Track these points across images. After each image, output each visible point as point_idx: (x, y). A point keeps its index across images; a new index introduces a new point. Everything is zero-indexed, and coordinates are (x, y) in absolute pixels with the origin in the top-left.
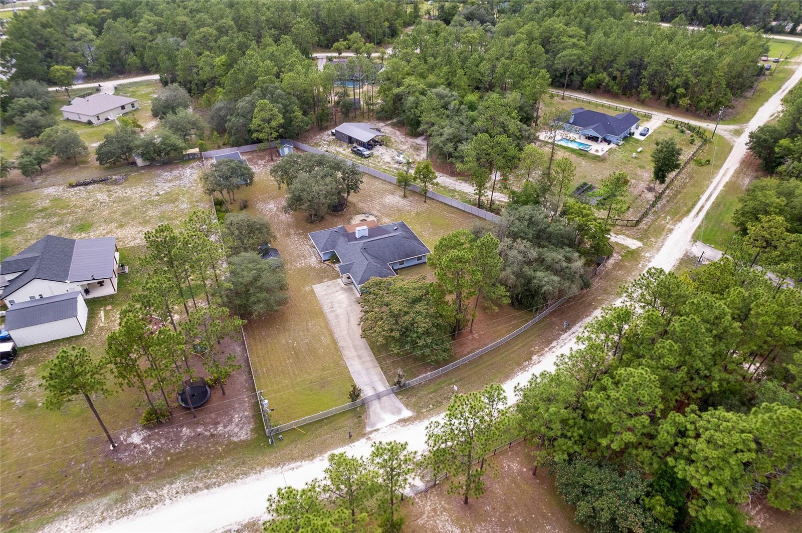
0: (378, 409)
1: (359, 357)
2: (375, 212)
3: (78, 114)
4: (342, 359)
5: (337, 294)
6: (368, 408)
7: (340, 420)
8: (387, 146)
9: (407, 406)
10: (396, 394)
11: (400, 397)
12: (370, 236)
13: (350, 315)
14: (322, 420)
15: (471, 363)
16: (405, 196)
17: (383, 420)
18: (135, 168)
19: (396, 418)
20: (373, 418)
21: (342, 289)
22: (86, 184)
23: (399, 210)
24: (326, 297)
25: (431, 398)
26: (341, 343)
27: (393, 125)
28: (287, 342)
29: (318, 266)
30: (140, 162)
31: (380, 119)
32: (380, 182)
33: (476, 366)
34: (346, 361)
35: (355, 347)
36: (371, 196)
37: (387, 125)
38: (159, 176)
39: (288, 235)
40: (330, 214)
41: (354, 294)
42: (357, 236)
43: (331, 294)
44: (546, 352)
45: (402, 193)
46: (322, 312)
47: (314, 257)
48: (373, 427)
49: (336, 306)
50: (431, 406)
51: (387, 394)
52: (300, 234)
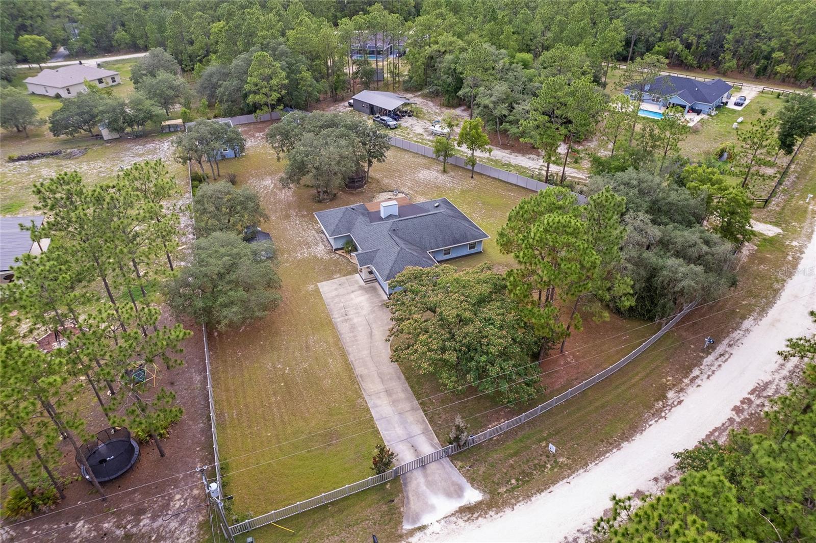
0: (423, 487)
1: (388, 392)
2: (406, 190)
3: (45, 86)
4: (360, 396)
5: (353, 295)
6: (405, 485)
7: (357, 508)
8: (417, 117)
9: (472, 481)
10: (453, 458)
11: (460, 464)
12: (400, 216)
13: (374, 326)
14: (325, 507)
15: (569, 403)
16: (444, 171)
17: (433, 508)
18: (99, 142)
19: (455, 505)
20: (414, 504)
21: (361, 288)
22: (31, 158)
23: (438, 188)
24: (337, 300)
25: (512, 466)
26: (359, 370)
27: (425, 96)
28: (275, 368)
29: (326, 257)
30: (106, 133)
31: (407, 90)
32: (411, 155)
33: (579, 409)
34: (367, 398)
35: (381, 376)
36: (399, 171)
37: (416, 96)
38: (129, 149)
39: (287, 217)
40: (345, 192)
41: (379, 295)
42: (383, 215)
43: (344, 295)
44: (687, 385)
45: (441, 168)
46: (330, 321)
47: (321, 245)
48: (414, 522)
49: (352, 313)
50: (513, 481)
51: (436, 458)
52: (303, 216)
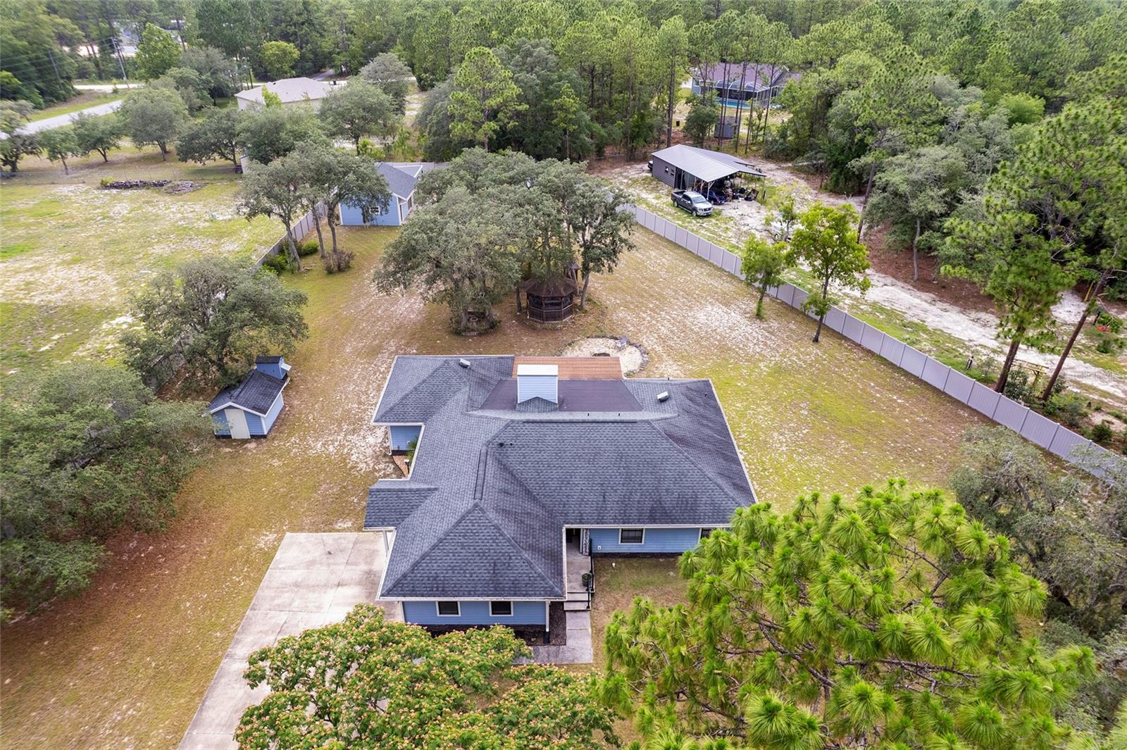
5: (330, 595)
16: (759, 316)
18: (233, 177)
21: (368, 578)
22: (127, 186)
23: (724, 349)
36: (661, 298)
37: (783, 169)
40: (521, 321)
42: (522, 396)
43: (314, 587)
45: (754, 306)
